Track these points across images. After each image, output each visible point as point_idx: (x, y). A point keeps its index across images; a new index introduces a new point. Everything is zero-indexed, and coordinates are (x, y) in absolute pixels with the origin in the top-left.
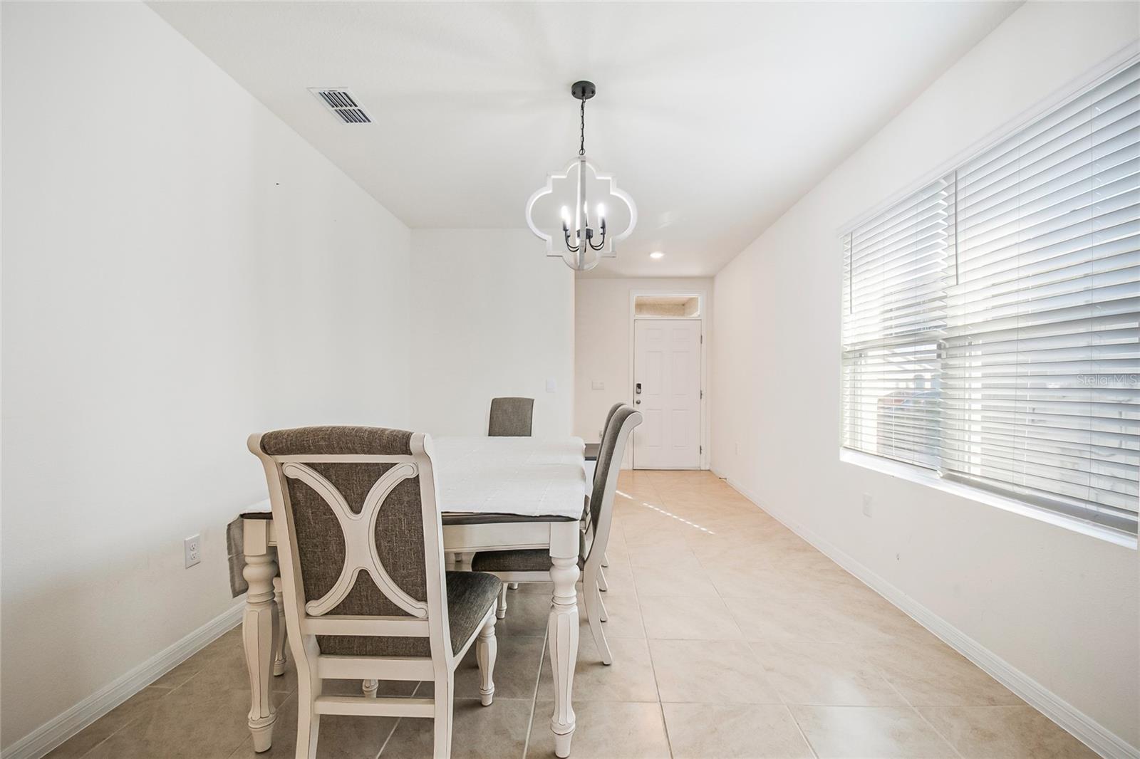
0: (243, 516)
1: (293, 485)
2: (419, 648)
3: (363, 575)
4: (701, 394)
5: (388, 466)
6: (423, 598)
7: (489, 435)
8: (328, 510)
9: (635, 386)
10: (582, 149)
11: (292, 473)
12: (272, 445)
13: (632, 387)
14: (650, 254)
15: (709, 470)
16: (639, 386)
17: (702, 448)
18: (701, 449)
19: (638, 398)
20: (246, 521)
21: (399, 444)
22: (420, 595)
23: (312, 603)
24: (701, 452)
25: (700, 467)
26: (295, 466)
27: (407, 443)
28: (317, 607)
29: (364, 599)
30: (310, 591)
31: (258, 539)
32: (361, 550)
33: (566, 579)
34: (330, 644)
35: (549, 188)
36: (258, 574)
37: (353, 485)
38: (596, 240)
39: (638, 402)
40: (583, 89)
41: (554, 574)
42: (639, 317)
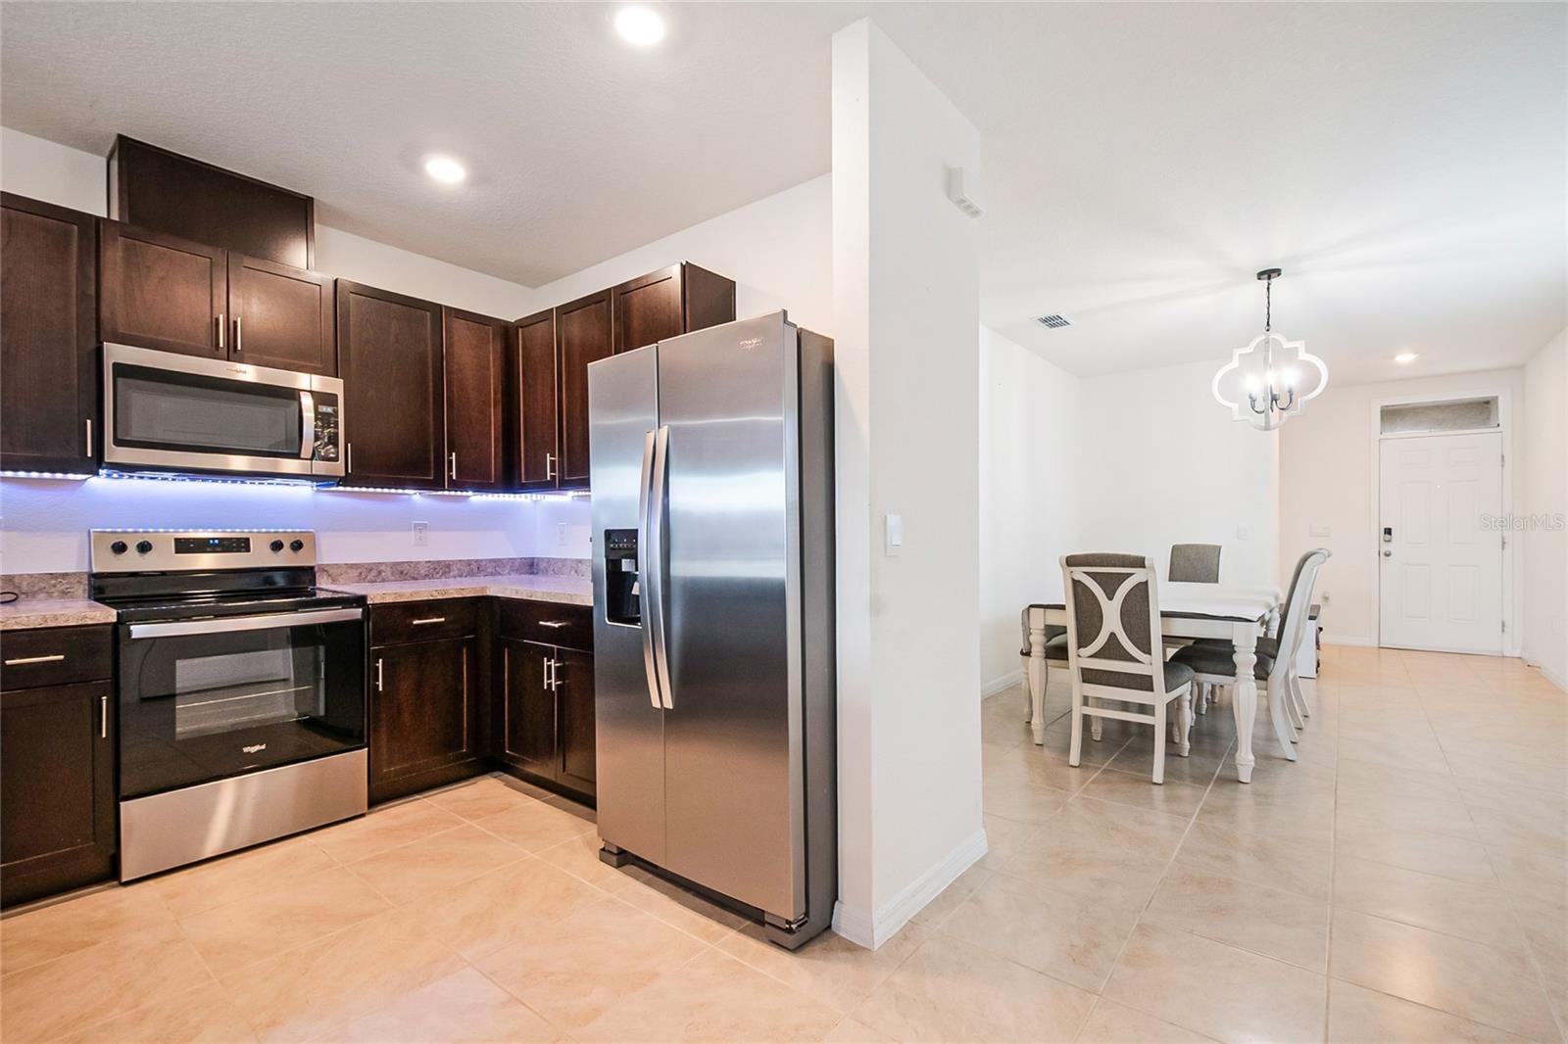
0: (1031, 606)
1: (1076, 583)
2: (1144, 683)
3: (1113, 635)
4: (1504, 543)
5: (1131, 575)
6: (1149, 652)
8: (1095, 598)
9: (1382, 532)
10: (1268, 325)
11: (1077, 577)
12: (1072, 562)
13: (1376, 533)
14: (1393, 357)
15: (1520, 658)
16: (1388, 531)
17: (1506, 624)
18: (1503, 626)
19: (1386, 547)
20: (1032, 609)
21: (1139, 563)
22: (1146, 649)
23: (1081, 649)
24: (1503, 631)
25: (1502, 653)
26: (1079, 573)
27: (1144, 562)
28: (1084, 651)
29: (1112, 650)
30: (1083, 642)
31: (1038, 620)
32: (1112, 621)
33: (1245, 658)
34: (1089, 676)
35: (1235, 364)
36: (1038, 639)
37: (1110, 584)
38: (1283, 402)
39: (1387, 555)
40: (1269, 274)
41: (1235, 658)
42: (1387, 435)
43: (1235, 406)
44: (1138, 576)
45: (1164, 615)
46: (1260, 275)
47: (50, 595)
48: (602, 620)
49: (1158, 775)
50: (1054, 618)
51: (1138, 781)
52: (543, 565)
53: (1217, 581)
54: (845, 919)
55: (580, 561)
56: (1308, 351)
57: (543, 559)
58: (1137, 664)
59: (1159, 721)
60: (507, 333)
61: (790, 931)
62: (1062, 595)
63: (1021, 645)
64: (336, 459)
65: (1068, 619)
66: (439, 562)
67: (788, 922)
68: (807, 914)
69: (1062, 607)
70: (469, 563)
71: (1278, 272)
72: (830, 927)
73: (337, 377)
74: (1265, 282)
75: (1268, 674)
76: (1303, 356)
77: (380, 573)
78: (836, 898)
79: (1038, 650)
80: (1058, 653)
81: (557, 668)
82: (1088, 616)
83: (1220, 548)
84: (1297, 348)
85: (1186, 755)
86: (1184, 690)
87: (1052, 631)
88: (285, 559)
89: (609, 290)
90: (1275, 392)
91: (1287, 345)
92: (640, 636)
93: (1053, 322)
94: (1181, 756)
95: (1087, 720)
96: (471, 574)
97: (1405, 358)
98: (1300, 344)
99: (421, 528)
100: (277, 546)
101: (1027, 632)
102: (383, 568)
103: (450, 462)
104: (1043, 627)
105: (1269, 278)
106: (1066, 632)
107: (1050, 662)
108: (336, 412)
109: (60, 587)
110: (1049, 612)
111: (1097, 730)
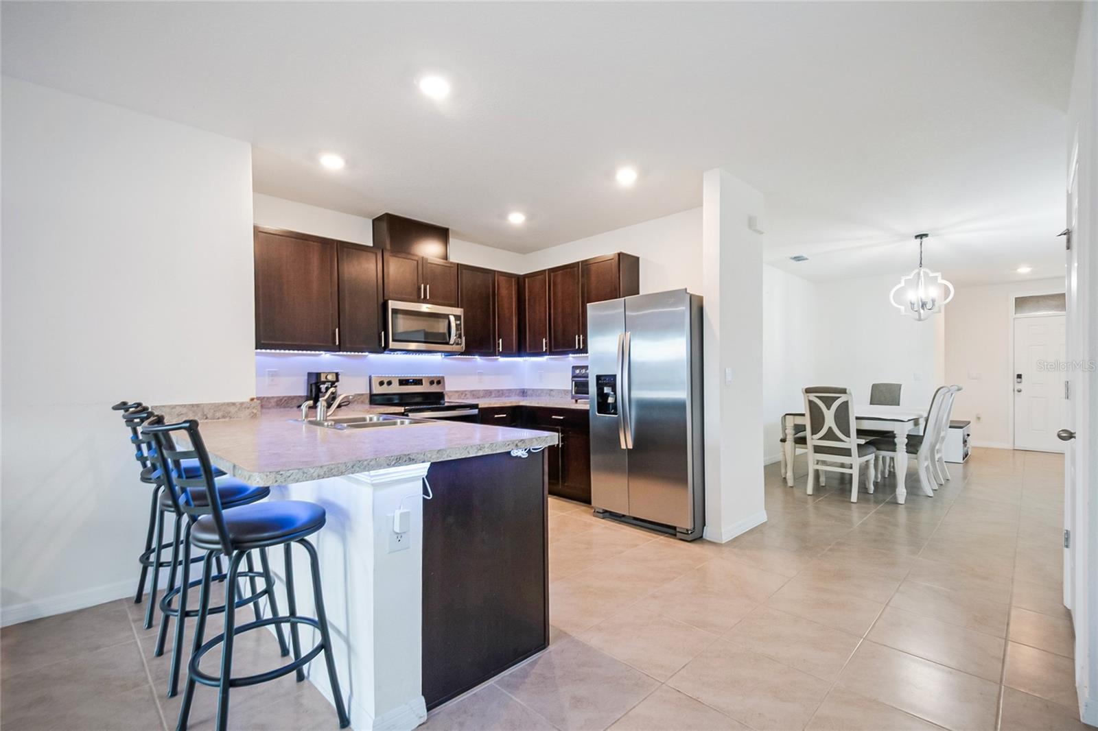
0: (786, 414)
1: (811, 402)
2: (847, 452)
3: (830, 428)
5: (839, 397)
6: (849, 436)
7: (871, 404)
8: (820, 409)
9: (1016, 377)
10: (921, 263)
11: (811, 399)
12: (808, 391)
13: (1012, 378)
14: (1016, 270)
16: (1019, 376)
19: (1018, 387)
20: (787, 416)
21: (844, 391)
22: (848, 435)
23: (813, 436)
26: (812, 397)
27: (846, 391)
28: (815, 437)
29: (830, 435)
30: (814, 432)
31: (790, 422)
32: (830, 421)
33: (901, 441)
34: (818, 450)
35: (902, 284)
36: (790, 432)
37: (828, 402)
38: (929, 306)
39: (1019, 391)
40: (921, 236)
41: (896, 440)
42: (1018, 315)
43: (902, 308)
44: (843, 398)
45: (857, 418)
46: (917, 237)
47: (358, 403)
48: (595, 415)
49: (854, 498)
50: (799, 421)
51: (843, 501)
52: (529, 393)
53: (899, 405)
54: (708, 533)
55: (551, 390)
56: (943, 278)
57: (530, 389)
58: (842, 443)
59: (855, 473)
60: (520, 281)
61: (688, 534)
62: (803, 408)
63: (781, 437)
64: (461, 344)
65: (807, 421)
66: (487, 390)
67: (687, 530)
68: (694, 528)
69: (803, 415)
70: (499, 391)
71: (926, 235)
72: (702, 537)
73: (458, 307)
74: (919, 240)
75: (917, 451)
76: (940, 281)
77: (466, 395)
78: (704, 525)
79: (790, 438)
80: (801, 441)
81: (562, 437)
82: (817, 420)
83: (900, 385)
84: (937, 277)
85: (872, 492)
86: (871, 457)
87: (799, 428)
88: (435, 389)
89: (578, 262)
90: (924, 301)
91: (932, 275)
92: (618, 419)
93: (798, 259)
94: (868, 493)
95: (817, 473)
96: (499, 396)
97: (1024, 270)
98: (938, 275)
99: (481, 374)
100: (432, 383)
101: (784, 429)
102: (467, 393)
103: (499, 344)
104: (793, 425)
105: (921, 238)
106: (805, 430)
107: (797, 445)
108: (461, 323)
109: (361, 399)
110: (797, 417)
111: (823, 480)
